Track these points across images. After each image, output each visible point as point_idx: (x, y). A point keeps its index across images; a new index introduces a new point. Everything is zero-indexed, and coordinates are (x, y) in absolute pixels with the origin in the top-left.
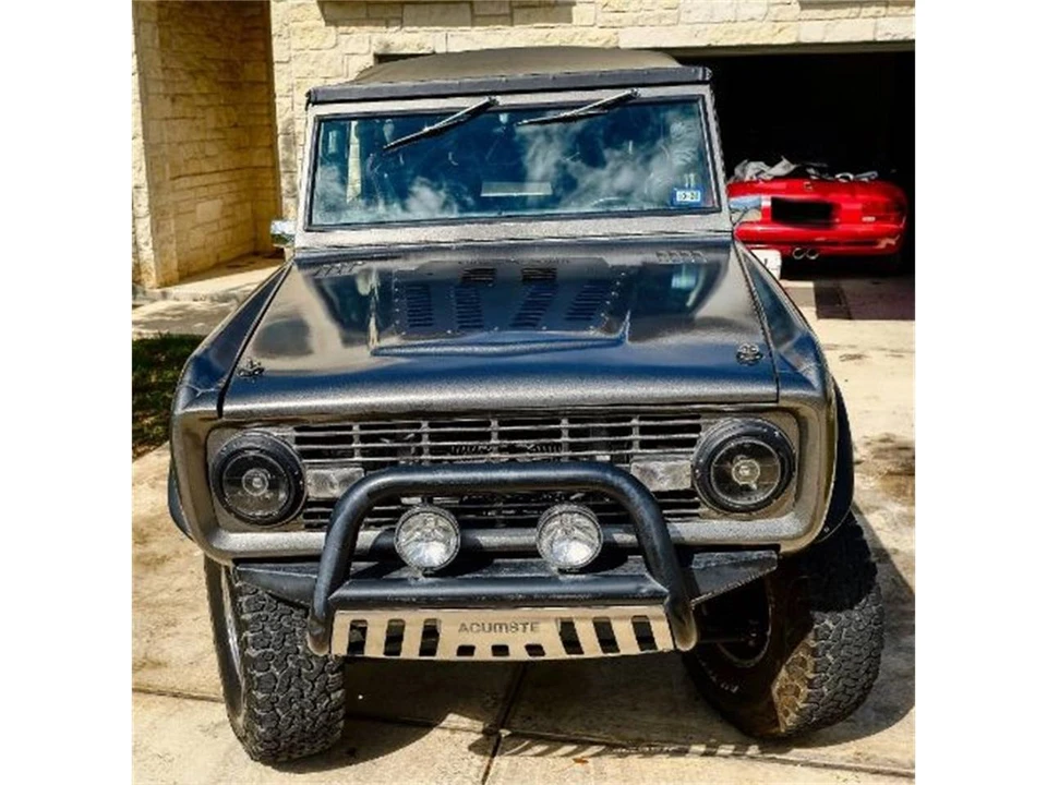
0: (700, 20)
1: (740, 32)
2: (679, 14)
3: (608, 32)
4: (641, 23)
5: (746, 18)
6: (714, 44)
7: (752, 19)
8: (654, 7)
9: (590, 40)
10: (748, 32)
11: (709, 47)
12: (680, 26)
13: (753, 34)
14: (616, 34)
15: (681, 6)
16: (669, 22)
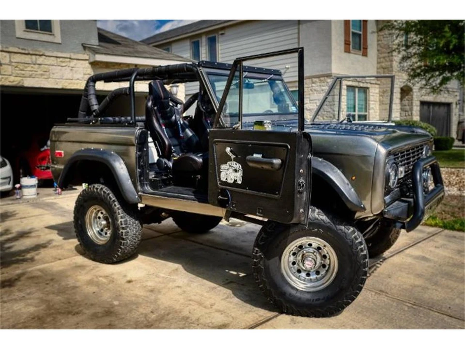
0: (58, 78)
1: (74, 84)
2: (49, 74)
3: (19, 79)
4: (34, 76)
5: (76, 78)
6: (64, 87)
7: (78, 79)
8: (39, 70)
9: (10, 82)
10: (77, 84)
11: (62, 89)
12: (50, 79)
13: (79, 85)
14: (22, 80)
15: (51, 71)
16: (46, 77)
